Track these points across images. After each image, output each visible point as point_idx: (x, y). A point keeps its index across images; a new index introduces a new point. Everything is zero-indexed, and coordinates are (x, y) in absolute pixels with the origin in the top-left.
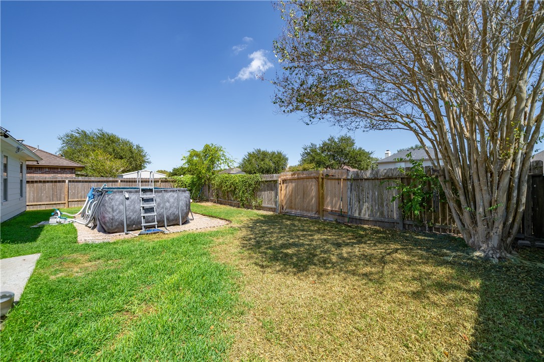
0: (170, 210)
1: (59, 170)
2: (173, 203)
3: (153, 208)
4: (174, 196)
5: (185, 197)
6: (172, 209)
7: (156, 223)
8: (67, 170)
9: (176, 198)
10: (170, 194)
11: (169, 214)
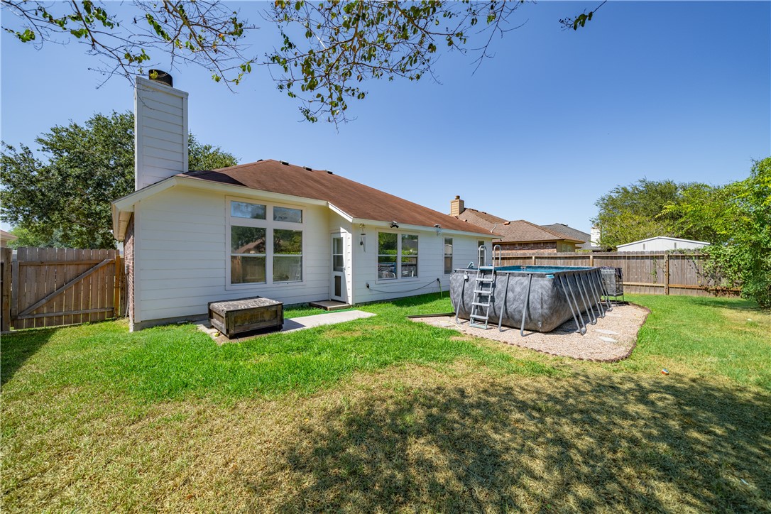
0: (513, 304)
1: (542, 245)
2: (520, 294)
3: (488, 297)
4: (522, 284)
5: (542, 287)
6: (516, 304)
7: (487, 318)
8: (548, 245)
9: (525, 287)
10: (517, 278)
11: (512, 310)
